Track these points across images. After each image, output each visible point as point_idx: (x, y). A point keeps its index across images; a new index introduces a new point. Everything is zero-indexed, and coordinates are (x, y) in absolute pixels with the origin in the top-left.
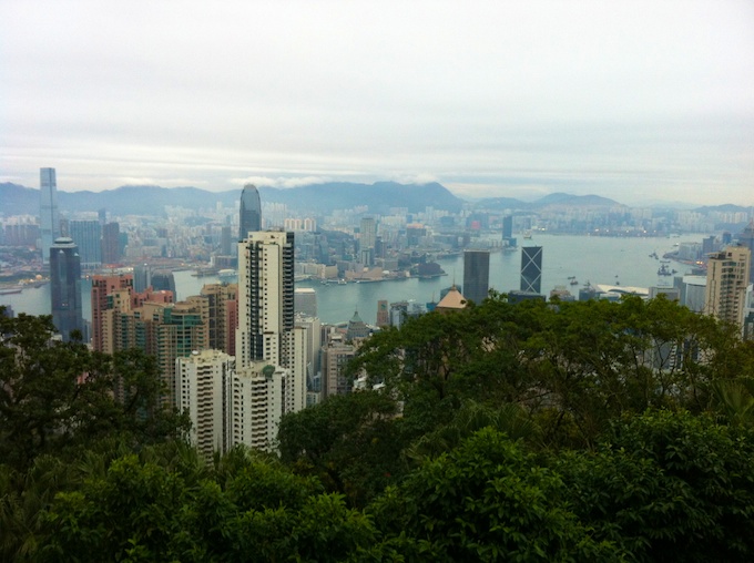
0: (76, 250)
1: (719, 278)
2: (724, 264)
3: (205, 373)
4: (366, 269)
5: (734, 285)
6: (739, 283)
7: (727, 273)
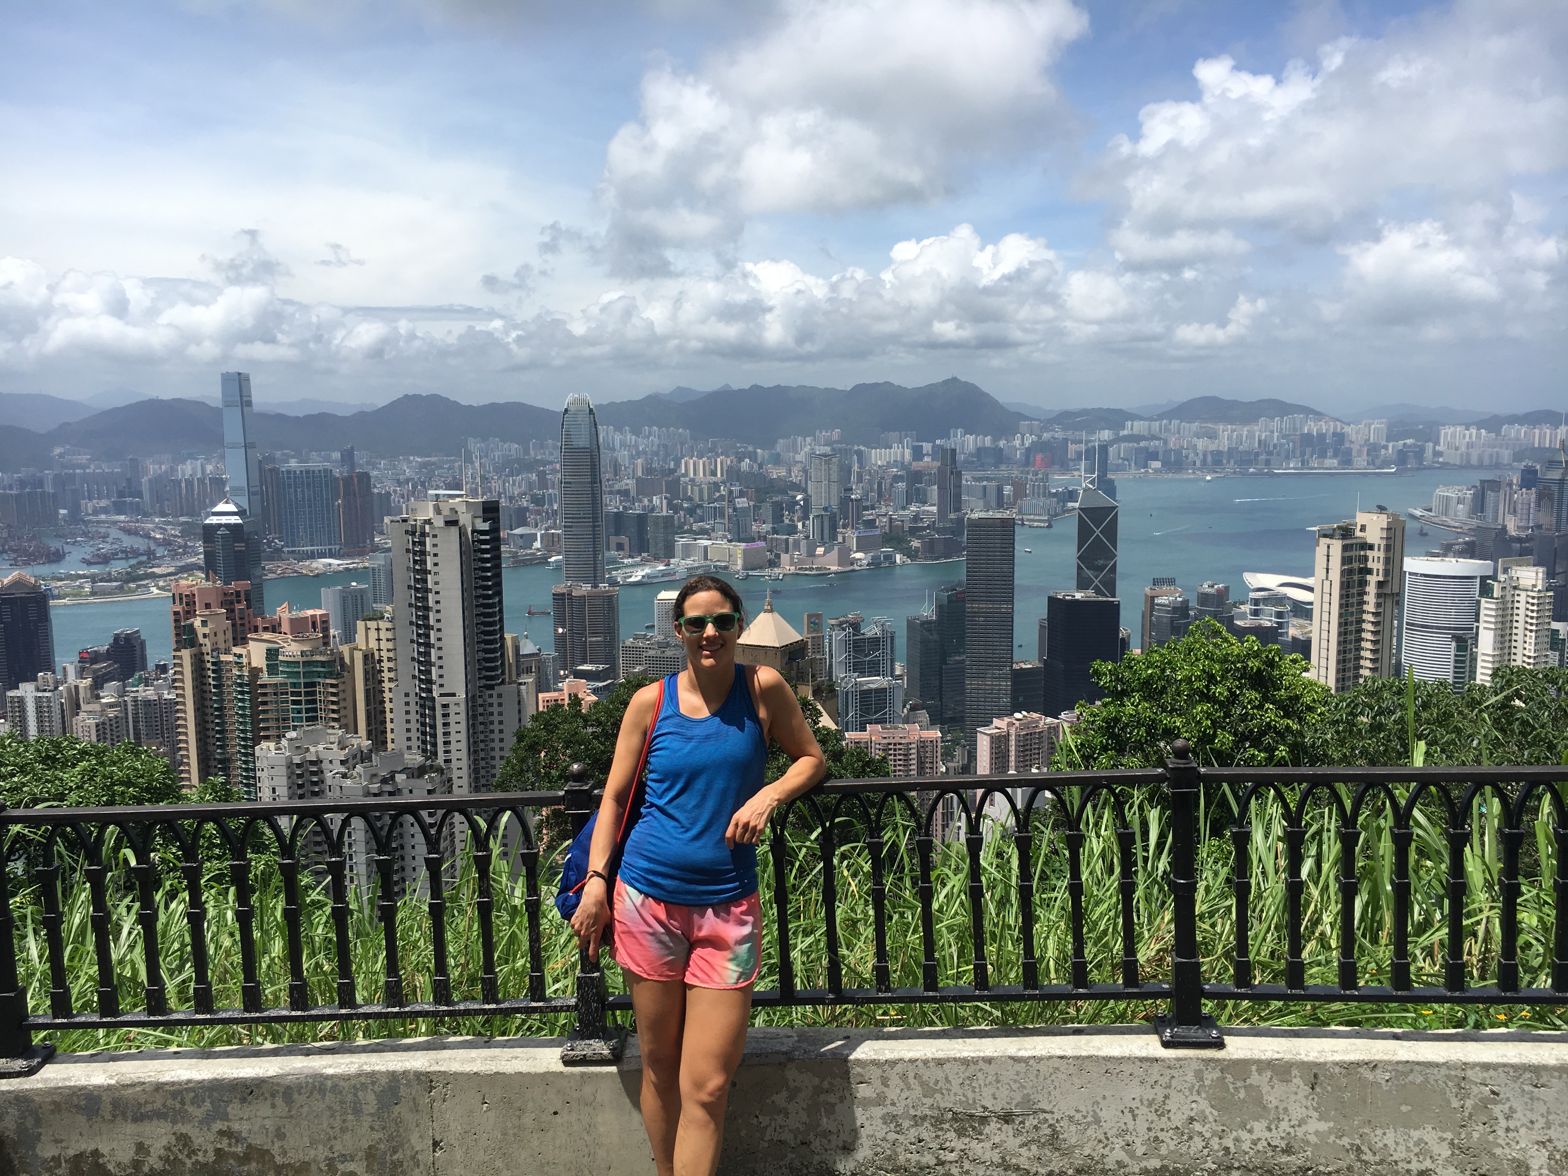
1: (1336, 577)
2: (1346, 548)
3: (308, 775)
4: (820, 551)
5: (1372, 589)
6: (1381, 584)
7: (1354, 565)
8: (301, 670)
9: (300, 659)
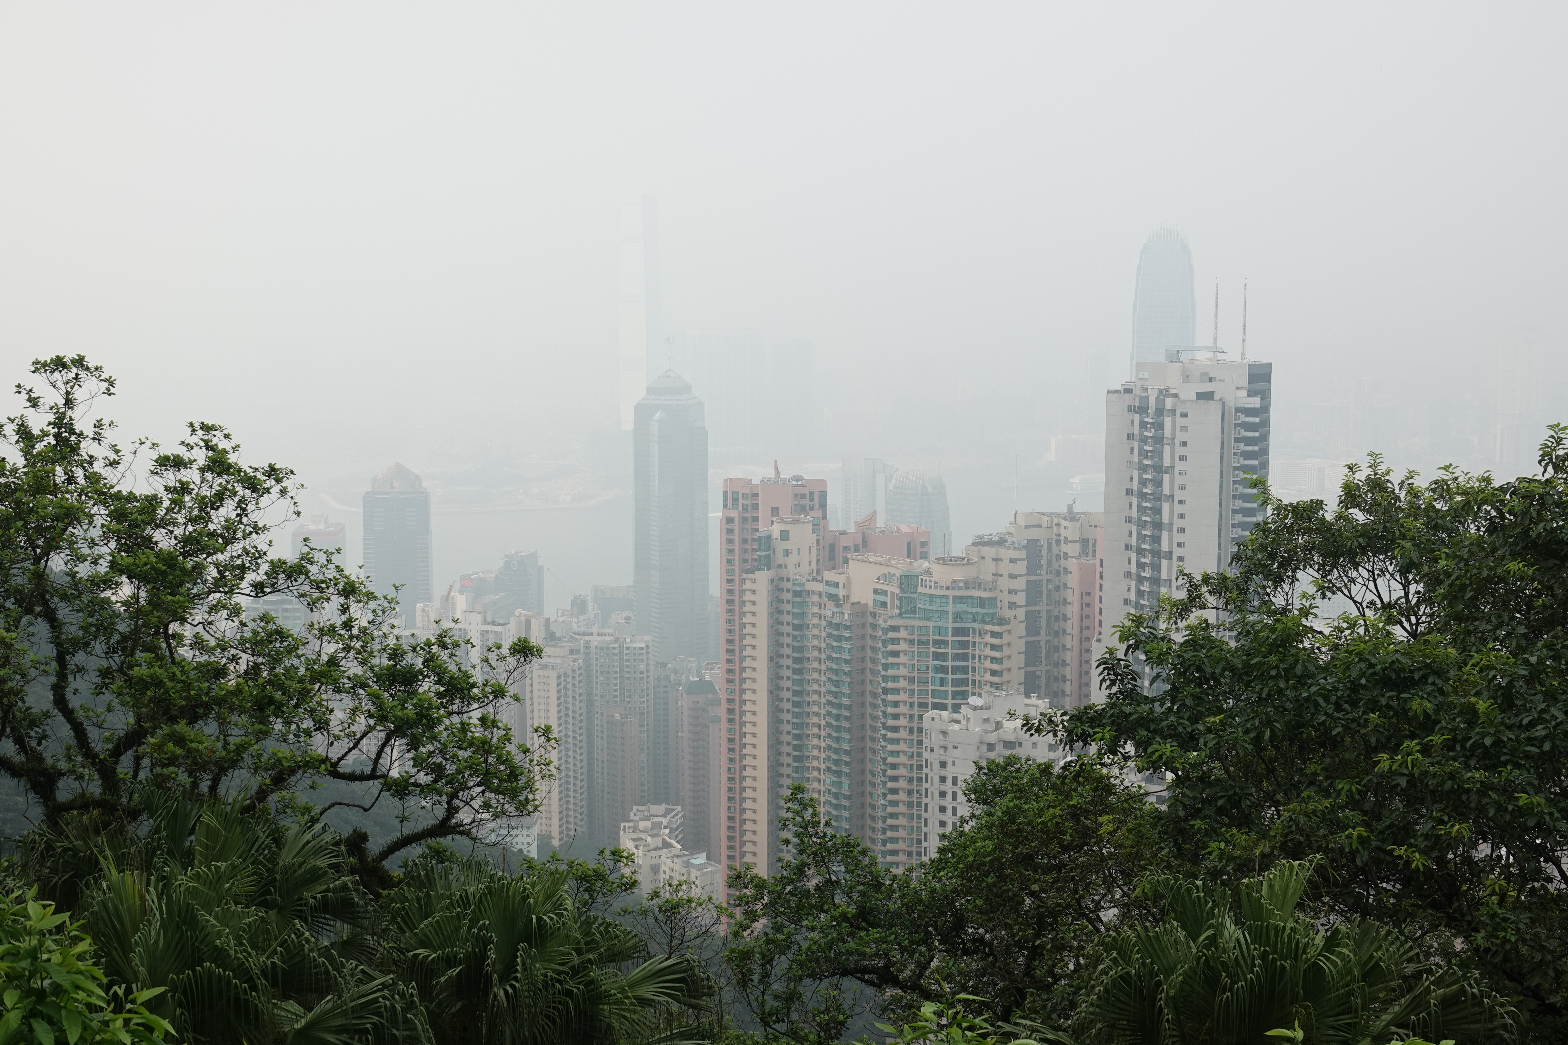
8: (950, 609)
9: (950, 593)
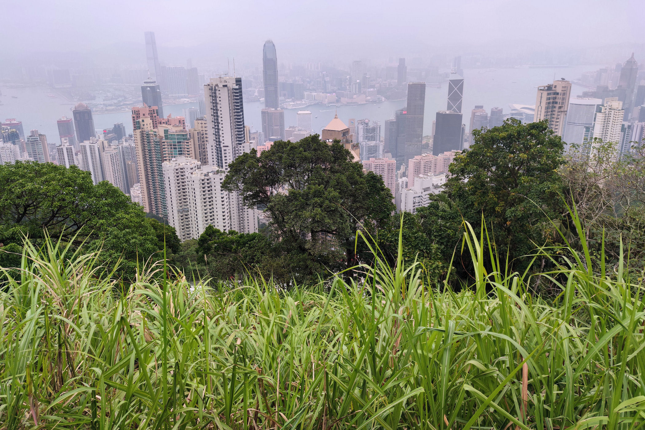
0: (158, 87)
1: (544, 105)
2: (548, 94)
3: (180, 173)
4: (355, 96)
5: (557, 109)
6: (560, 107)
7: (551, 101)
8: (176, 137)
